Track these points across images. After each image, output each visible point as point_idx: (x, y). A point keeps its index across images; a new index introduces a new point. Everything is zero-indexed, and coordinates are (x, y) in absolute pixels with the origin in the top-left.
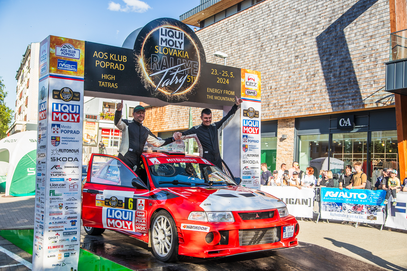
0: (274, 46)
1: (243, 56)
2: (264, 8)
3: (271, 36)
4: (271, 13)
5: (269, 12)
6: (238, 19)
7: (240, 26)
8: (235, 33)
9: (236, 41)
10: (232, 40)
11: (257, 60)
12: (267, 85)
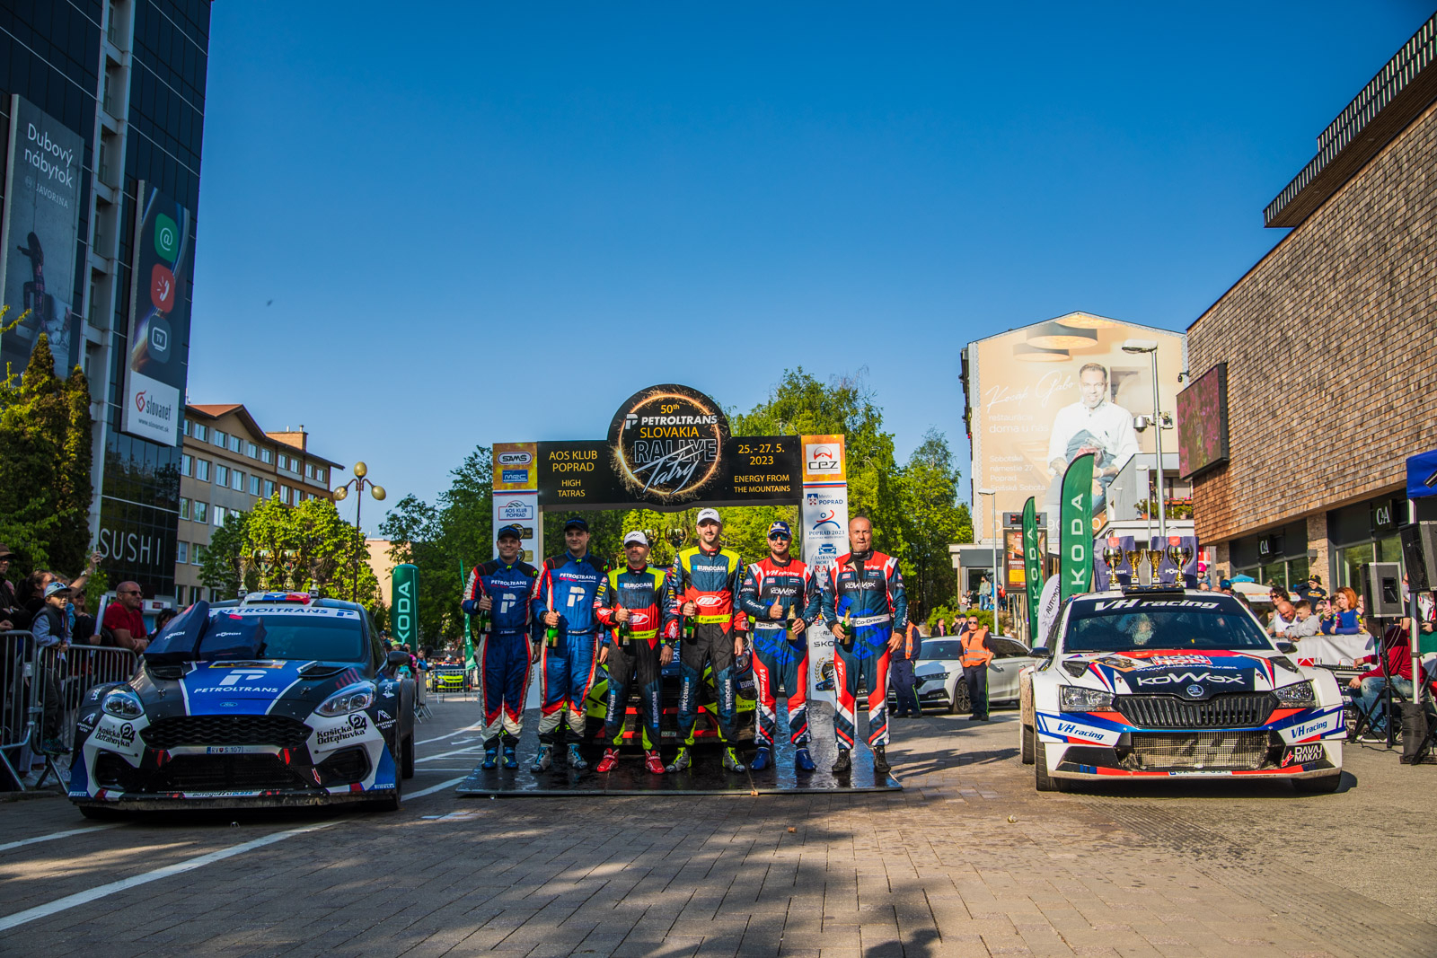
0: (1416, 267)
1: (1359, 306)
2: (1387, 166)
3: (1407, 239)
4: (1405, 176)
5: (1398, 172)
6: (1342, 206)
7: (1346, 225)
8: (1338, 247)
9: (1341, 266)
10: (1335, 264)
11: (1385, 313)
12: (1411, 381)
